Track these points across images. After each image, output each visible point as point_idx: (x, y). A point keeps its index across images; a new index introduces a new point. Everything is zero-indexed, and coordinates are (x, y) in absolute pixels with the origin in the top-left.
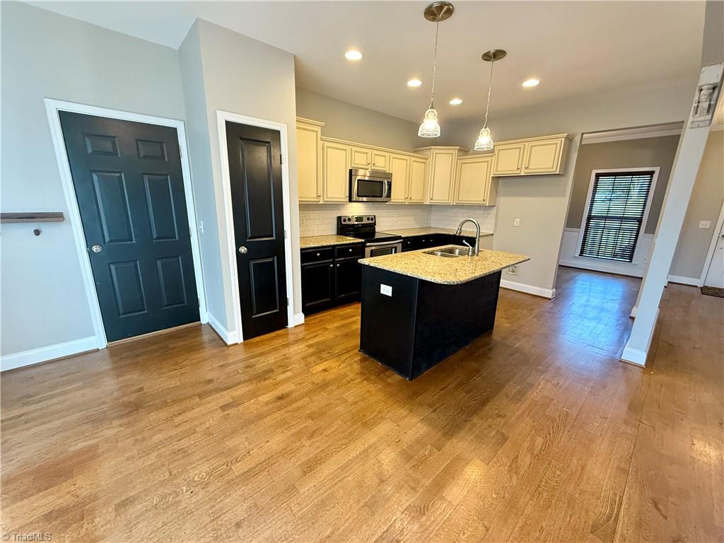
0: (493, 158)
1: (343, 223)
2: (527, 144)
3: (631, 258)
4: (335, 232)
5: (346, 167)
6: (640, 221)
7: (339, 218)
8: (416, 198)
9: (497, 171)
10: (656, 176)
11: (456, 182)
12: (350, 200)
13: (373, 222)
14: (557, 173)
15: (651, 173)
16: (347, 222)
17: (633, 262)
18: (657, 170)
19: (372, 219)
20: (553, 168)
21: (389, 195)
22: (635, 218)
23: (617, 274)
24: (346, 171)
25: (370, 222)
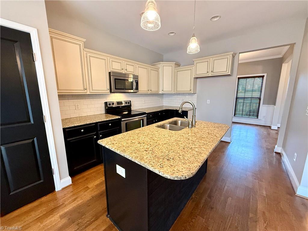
0: (194, 67)
1: (108, 106)
2: (211, 59)
3: (257, 116)
4: (104, 112)
5: (106, 70)
6: (260, 99)
7: (106, 103)
8: (154, 90)
9: (196, 74)
10: (265, 78)
11: (175, 80)
12: (111, 92)
13: (130, 104)
14: (229, 74)
15: (263, 77)
16: (111, 106)
17: (259, 118)
18: (265, 75)
19: (129, 103)
20: (226, 71)
21: (137, 88)
22: (258, 98)
23: (252, 124)
24: (106, 73)
25: (127, 104)
